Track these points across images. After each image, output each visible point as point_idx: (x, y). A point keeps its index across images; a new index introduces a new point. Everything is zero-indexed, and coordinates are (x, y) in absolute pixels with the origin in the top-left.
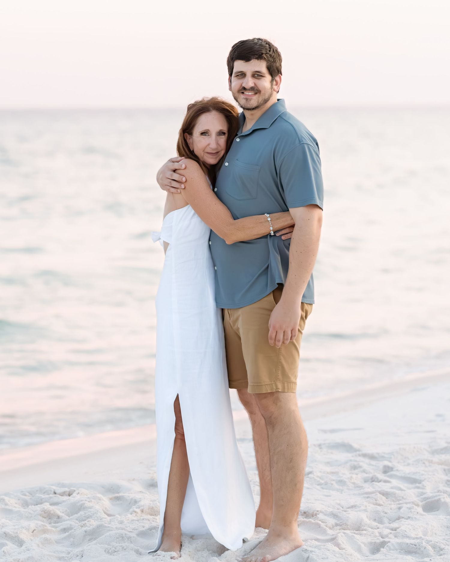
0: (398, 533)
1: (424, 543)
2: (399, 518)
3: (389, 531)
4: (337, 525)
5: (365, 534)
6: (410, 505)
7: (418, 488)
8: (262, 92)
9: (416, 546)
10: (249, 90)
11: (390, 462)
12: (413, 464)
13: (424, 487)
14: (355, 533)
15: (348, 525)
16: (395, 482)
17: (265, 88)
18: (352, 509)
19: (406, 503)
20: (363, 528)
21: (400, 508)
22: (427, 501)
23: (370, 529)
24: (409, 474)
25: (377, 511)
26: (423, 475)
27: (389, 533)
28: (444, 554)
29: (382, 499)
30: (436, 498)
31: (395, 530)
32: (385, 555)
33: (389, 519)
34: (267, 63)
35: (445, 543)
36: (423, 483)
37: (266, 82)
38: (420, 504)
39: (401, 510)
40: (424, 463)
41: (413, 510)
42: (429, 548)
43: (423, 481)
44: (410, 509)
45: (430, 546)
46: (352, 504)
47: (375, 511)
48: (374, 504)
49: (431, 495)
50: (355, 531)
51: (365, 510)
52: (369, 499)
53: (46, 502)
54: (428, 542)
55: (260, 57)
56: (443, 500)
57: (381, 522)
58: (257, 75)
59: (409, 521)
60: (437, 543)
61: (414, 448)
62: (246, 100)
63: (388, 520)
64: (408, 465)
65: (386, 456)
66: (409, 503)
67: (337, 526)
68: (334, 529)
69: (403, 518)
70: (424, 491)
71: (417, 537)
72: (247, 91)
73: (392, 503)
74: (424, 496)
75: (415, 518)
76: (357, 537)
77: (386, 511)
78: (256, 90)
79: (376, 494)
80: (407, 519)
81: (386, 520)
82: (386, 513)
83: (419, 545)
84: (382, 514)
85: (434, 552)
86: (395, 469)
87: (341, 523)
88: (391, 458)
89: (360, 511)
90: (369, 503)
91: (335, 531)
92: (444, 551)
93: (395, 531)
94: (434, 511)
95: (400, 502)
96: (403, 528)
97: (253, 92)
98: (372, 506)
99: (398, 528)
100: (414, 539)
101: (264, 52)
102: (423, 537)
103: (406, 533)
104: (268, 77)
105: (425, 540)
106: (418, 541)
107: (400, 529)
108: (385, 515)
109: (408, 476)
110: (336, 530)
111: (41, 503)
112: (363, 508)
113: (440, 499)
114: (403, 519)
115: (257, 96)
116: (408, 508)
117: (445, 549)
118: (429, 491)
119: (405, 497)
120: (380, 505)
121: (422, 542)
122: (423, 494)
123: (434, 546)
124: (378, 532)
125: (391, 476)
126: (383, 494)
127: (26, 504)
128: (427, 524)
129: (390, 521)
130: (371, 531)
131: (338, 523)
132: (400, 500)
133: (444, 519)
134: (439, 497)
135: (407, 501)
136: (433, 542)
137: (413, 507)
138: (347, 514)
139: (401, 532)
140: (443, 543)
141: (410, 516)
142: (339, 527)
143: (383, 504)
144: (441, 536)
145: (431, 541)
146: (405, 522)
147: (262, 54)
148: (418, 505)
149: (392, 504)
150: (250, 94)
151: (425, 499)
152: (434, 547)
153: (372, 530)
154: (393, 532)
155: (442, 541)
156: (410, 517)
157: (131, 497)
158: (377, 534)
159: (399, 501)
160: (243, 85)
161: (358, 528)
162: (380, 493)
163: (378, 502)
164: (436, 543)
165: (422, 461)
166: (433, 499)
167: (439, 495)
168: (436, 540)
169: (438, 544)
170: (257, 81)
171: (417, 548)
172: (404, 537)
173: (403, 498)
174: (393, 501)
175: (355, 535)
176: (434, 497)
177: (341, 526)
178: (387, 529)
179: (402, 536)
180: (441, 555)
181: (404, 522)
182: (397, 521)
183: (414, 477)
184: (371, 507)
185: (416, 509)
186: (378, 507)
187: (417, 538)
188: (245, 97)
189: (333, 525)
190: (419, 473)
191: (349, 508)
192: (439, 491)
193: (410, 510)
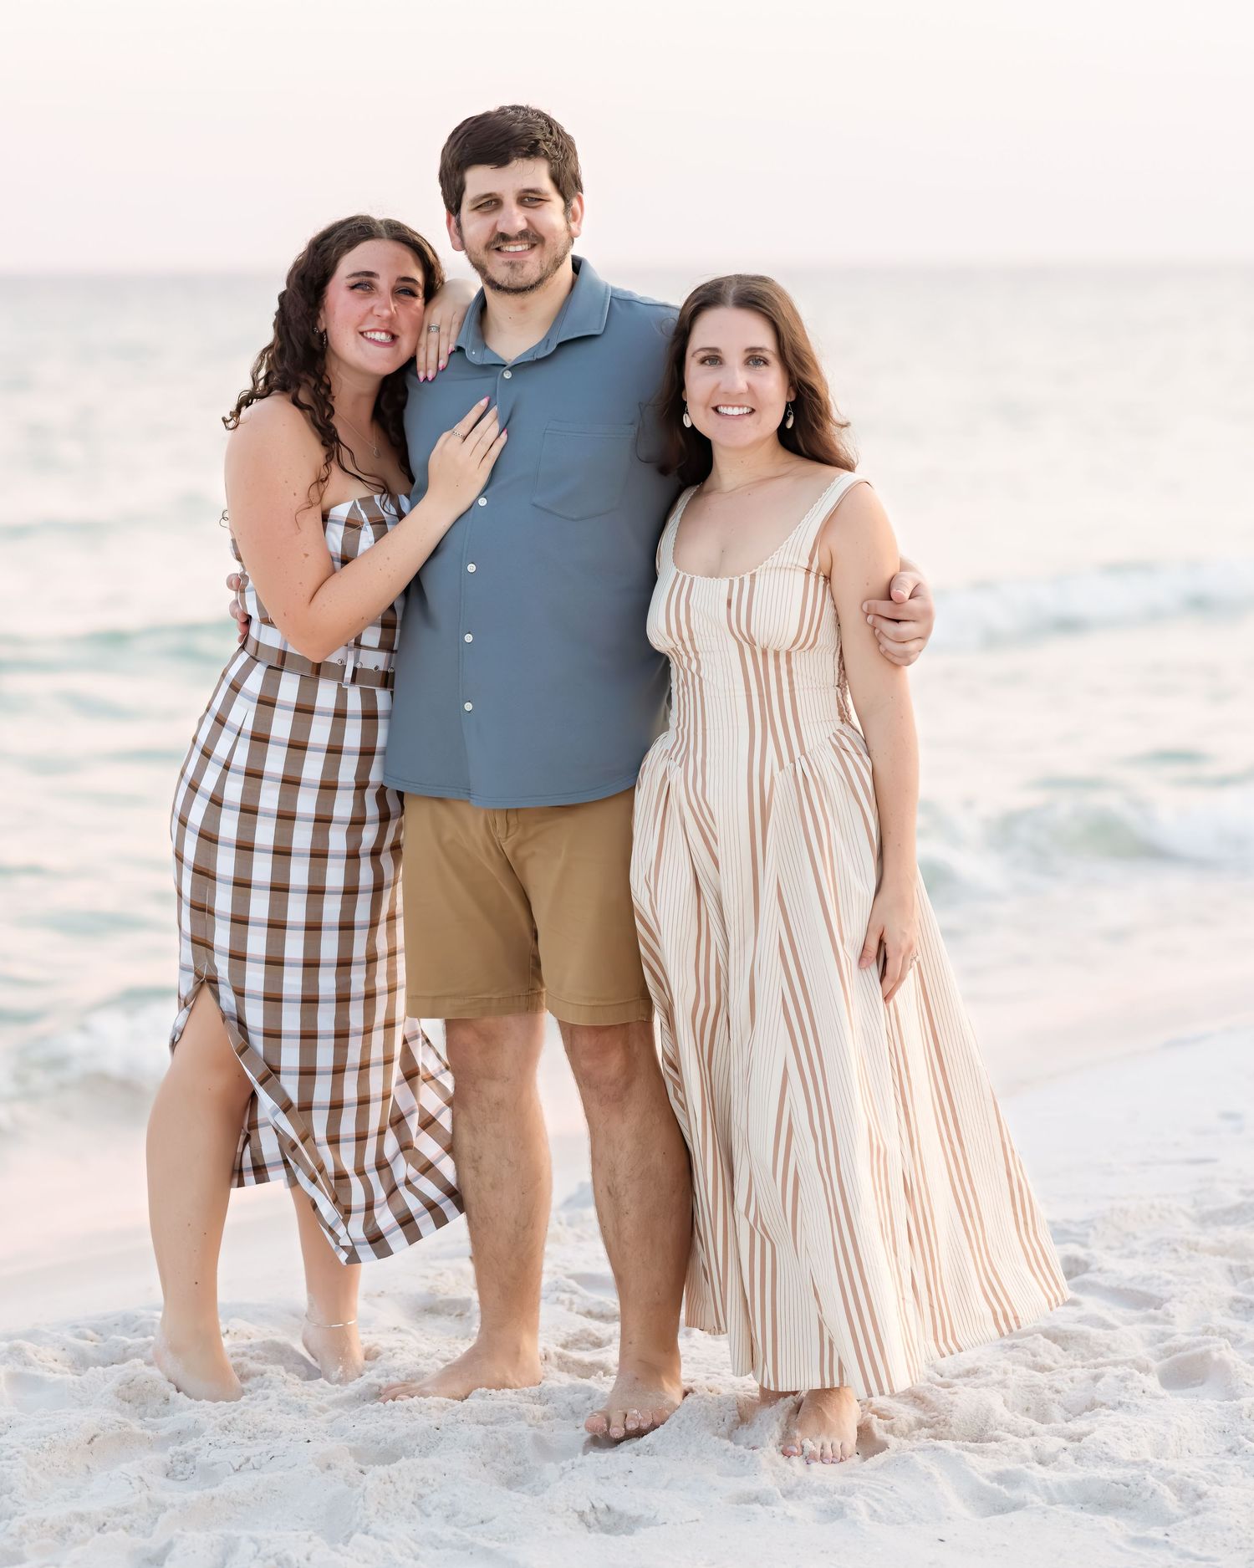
0: (1084, 1448)
1: (1151, 1480)
2: (1092, 1406)
3: (1063, 1442)
4: (921, 1424)
5: (996, 1452)
6: (1125, 1370)
7: (1154, 1320)
8: (548, 242)
9: (1127, 1486)
10: (516, 238)
11: (1084, 1245)
12: (1144, 1254)
13: (1168, 1320)
14: (967, 1449)
15: (951, 1426)
16: (1092, 1305)
17: (553, 230)
18: (966, 1380)
19: (1115, 1364)
20: (990, 1433)
21: (1096, 1378)
22: (1172, 1357)
23: (1011, 1438)
24: (1131, 1280)
25: (1033, 1386)
26: (1168, 1283)
27: (1058, 1451)
28: (1206, 1509)
29: (1049, 1352)
30: (1198, 1350)
31: (1079, 1440)
32: (1044, 1513)
33: (1065, 1409)
34: (551, 164)
35: (1210, 1478)
36: (1167, 1305)
37: (553, 214)
38: (1155, 1365)
39: (1099, 1384)
40: (1175, 1250)
41: (1130, 1384)
42: (1167, 1492)
43: (1168, 1301)
44: (1123, 1379)
45: (1166, 1487)
46: (969, 1365)
47: (1028, 1387)
48: (1028, 1367)
49: (1185, 1340)
50: (967, 1443)
51: (1002, 1384)
52: (1014, 1353)
53: (136, 1355)
54: (1163, 1474)
55: (532, 150)
56: (1216, 1356)
57: (1043, 1418)
58: (530, 199)
59: (1119, 1415)
60: (1189, 1477)
61: (1153, 1207)
62: (512, 268)
63: (1063, 1409)
64: (1132, 1254)
65: (1074, 1229)
66: (1125, 1363)
67: (920, 1429)
68: (914, 1436)
69: (1104, 1404)
70: (1168, 1328)
71: (1137, 1459)
72: (511, 243)
73: (1079, 1363)
74: (1167, 1343)
75: (1136, 1405)
76: (972, 1459)
77: (1058, 1385)
78: (534, 238)
79: (1035, 1339)
80: (1114, 1409)
81: (1057, 1412)
82: (1058, 1392)
83: (1137, 1484)
84: (1048, 1394)
85: (1179, 1503)
86: (1093, 1267)
87: (932, 1418)
88: (1087, 1235)
89: (987, 1386)
90: (1014, 1363)
91: (915, 1441)
92: (1205, 1500)
93: (1077, 1444)
94: (1194, 1386)
95: (1101, 1360)
96: (1099, 1435)
97: (526, 242)
98: (1024, 1370)
99: (1086, 1434)
100: (1127, 1465)
101: (539, 136)
102: (1152, 1460)
103: (1106, 1450)
104: (557, 202)
105: (1158, 1469)
106: (1135, 1472)
107: (1091, 1436)
108: (1055, 1396)
109: (1129, 1286)
110: (918, 1440)
111: (124, 1360)
112: (996, 1376)
113: (1207, 1354)
114: (1103, 1411)
115: (536, 251)
116: (1117, 1377)
117: (1209, 1493)
118: (1183, 1328)
119: (1114, 1346)
120: (1042, 1369)
121: (1144, 1475)
122: (1163, 1337)
123: (1180, 1485)
124: (1032, 1446)
125: (1082, 1288)
126: (1055, 1341)
127: (81, 1362)
128: (1167, 1423)
129: (1070, 1413)
130: (1011, 1443)
131: (925, 1418)
132: (1101, 1355)
133: (1213, 1408)
134: (1204, 1348)
135: (1120, 1358)
136: (1177, 1476)
137: (1132, 1375)
138: (950, 1393)
139: (1093, 1446)
140: (1204, 1479)
141: (1123, 1400)
142: (925, 1430)
143: (1054, 1365)
144: (1201, 1457)
145: (1173, 1472)
146: (1108, 1416)
147: (537, 141)
148: (1145, 1370)
149: (1076, 1366)
150: (519, 248)
151: (1169, 1351)
152: (1180, 1490)
153: (1016, 1439)
154: (1070, 1445)
155: (1203, 1473)
156: (1124, 1402)
157: (366, 1345)
158: (1029, 1452)
159: (1096, 1358)
160: (500, 229)
161: (980, 1435)
162: (1047, 1335)
163: (1039, 1359)
164: (1186, 1478)
165: (1169, 1244)
166: (1189, 1353)
167: (1208, 1342)
168: (1186, 1468)
169: (1191, 1480)
170: (531, 213)
171: (1130, 1493)
172: (1101, 1459)
173: (1109, 1348)
174: (1083, 1358)
175: (965, 1454)
176: (1194, 1346)
177: (931, 1427)
178: (1056, 1438)
179: (1096, 1456)
180: (1197, 1513)
181: (1105, 1416)
182: (1087, 1414)
183: (1143, 1288)
184: (1020, 1374)
185: (1140, 1382)
186: (1038, 1374)
187: (1135, 1463)
188: (506, 260)
189: (909, 1425)
190: (1159, 1278)
191: (958, 1376)
192: (1206, 1331)
193: (1123, 1384)
